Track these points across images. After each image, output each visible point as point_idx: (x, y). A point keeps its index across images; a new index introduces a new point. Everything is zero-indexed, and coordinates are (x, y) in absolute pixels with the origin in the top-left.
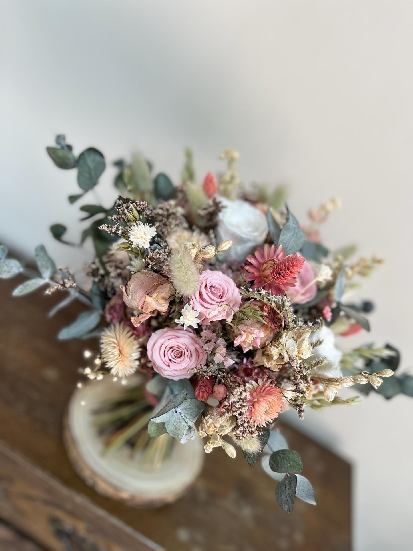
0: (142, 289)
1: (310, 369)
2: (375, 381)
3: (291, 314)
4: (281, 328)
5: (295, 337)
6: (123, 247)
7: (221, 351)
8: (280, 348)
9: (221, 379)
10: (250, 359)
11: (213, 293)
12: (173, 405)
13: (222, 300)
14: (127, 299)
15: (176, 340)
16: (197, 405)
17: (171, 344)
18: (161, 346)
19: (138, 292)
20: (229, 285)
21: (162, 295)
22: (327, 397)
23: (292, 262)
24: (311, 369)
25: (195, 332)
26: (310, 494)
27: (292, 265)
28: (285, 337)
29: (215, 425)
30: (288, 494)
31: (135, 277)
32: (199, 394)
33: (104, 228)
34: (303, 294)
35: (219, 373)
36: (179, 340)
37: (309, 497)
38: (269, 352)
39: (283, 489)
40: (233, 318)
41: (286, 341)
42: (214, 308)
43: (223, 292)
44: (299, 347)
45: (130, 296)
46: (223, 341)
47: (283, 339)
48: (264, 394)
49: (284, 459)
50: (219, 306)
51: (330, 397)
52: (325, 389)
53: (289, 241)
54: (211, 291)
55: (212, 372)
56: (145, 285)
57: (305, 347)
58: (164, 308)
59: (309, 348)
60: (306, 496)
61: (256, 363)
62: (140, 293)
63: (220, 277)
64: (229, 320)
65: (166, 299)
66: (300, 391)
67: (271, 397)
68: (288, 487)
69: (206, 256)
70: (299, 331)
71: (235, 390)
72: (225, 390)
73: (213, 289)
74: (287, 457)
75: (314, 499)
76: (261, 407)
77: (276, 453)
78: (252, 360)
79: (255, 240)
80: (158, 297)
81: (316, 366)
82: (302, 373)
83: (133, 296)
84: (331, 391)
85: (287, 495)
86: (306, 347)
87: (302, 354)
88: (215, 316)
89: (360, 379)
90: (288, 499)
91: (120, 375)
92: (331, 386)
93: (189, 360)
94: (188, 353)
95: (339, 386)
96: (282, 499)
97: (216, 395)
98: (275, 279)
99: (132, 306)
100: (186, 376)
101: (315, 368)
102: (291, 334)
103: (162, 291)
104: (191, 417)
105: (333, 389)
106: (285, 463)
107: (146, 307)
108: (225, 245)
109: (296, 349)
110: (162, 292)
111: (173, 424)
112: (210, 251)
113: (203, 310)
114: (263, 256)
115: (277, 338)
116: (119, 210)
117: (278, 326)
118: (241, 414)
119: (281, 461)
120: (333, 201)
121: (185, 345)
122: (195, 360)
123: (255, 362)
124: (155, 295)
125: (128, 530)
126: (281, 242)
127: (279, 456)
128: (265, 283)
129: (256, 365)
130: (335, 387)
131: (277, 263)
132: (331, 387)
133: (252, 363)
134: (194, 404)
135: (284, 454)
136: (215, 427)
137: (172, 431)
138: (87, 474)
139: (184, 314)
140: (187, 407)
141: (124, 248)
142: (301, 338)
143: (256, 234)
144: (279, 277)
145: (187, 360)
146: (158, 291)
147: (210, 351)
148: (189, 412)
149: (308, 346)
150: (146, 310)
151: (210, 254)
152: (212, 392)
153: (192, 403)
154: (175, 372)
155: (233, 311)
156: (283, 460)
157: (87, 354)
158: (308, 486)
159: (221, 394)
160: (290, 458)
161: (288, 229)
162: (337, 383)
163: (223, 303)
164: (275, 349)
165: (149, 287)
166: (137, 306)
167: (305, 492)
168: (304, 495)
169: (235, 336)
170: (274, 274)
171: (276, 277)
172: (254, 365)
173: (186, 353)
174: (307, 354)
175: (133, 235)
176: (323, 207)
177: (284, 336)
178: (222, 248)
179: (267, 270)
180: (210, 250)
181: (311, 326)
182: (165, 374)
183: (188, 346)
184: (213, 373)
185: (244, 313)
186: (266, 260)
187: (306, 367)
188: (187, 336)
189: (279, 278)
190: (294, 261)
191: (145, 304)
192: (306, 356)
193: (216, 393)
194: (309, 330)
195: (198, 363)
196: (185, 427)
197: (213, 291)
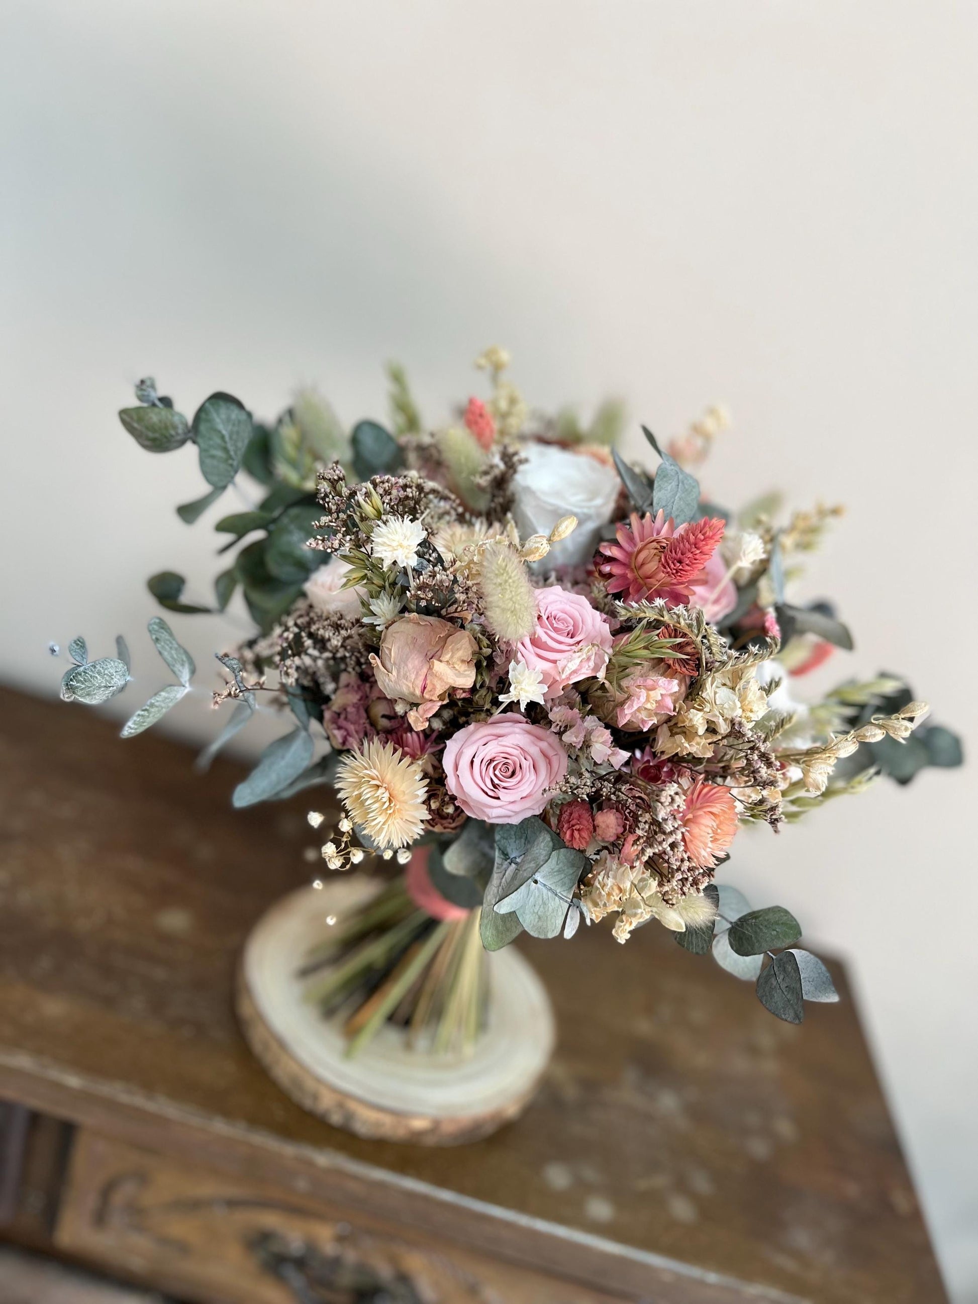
0: (416, 652)
1: (769, 738)
2: (899, 728)
3: (715, 636)
4: (700, 669)
5: (728, 683)
6: (354, 579)
7: (602, 737)
8: (707, 709)
9: (610, 795)
10: (647, 748)
11: (556, 630)
12: (534, 865)
13: (577, 639)
14: (387, 681)
15: (499, 743)
16: (571, 860)
17: (489, 754)
18: (472, 762)
19: (410, 660)
20: (583, 607)
21: (460, 654)
22: (815, 785)
23: (703, 532)
24: (771, 739)
25: (529, 721)
26: (823, 983)
27: (702, 537)
28: (712, 685)
29: (621, 886)
30: (787, 987)
31: (395, 633)
32: (572, 835)
33: (315, 545)
34: (716, 601)
35: (602, 785)
36: (505, 741)
37: (823, 988)
38: (687, 724)
39: (772, 984)
40: (607, 670)
41: (715, 693)
42: (570, 657)
43: (575, 626)
44: (742, 698)
45: (395, 673)
46: (595, 721)
47: (707, 692)
48: (698, 805)
49: (761, 927)
50: (575, 652)
51: (821, 783)
52: (805, 773)
53: (673, 500)
54: (552, 625)
55: (588, 786)
56: (420, 641)
57: (753, 697)
58: (469, 678)
59: (762, 698)
60: (816, 989)
61: (662, 753)
62: (415, 662)
63: (560, 596)
64: (601, 675)
65: (468, 662)
66: (765, 782)
67: (717, 805)
68: (782, 977)
69: (532, 556)
70: (737, 667)
71: (664, 792)
72: (617, 818)
73: (554, 622)
74: (765, 920)
75: (833, 989)
76: (703, 828)
77: (739, 923)
78: (653, 750)
79: (599, 515)
80: (454, 660)
81: (781, 730)
82: (758, 748)
83: (402, 670)
84: (818, 772)
85: (784, 991)
86: (755, 696)
87: (751, 711)
88: (575, 672)
89: (869, 734)
90: (789, 997)
91: (397, 844)
92: (815, 763)
93: (533, 777)
94: (528, 763)
95: (831, 760)
96: (777, 1002)
97: (604, 832)
98: (673, 574)
99: (401, 693)
100: (534, 809)
101: (778, 735)
102: (719, 678)
103: (459, 646)
104: (564, 887)
105: (823, 766)
106: (765, 933)
107: (431, 687)
108: (567, 527)
109: (738, 704)
110: (458, 649)
111: (532, 910)
112: (539, 546)
113: (547, 666)
114: (631, 538)
115: (695, 692)
116: (330, 504)
117: (693, 666)
118: (673, 846)
119: (756, 932)
120: (712, 412)
121: (519, 748)
122: (546, 775)
123: (659, 751)
124: (446, 657)
125: (446, 1195)
126: (658, 504)
127: (748, 924)
128: (649, 591)
129: (664, 757)
130: (825, 763)
131: (665, 545)
132: (818, 764)
133: (654, 755)
134: (565, 861)
135: (756, 918)
136: (620, 890)
137: (534, 926)
138: (326, 1103)
139: (515, 680)
140: (552, 870)
141: (357, 580)
142: (743, 681)
143: (599, 501)
144: (681, 567)
145: (530, 776)
146: (450, 647)
147: (580, 742)
148: (557, 878)
149: (759, 693)
150: (432, 693)
151: (540, 551)
152: (595, 828)
153: (560, 857)
154: (511, 807)
155: (606, 655)
156: (759, 928)
157: (315, 819)
158: (815, 967)
159: (612, 828)
160: (772, 921)
161: (664, 477)
162: (825, 754)
163: (581, 644)
164: (697, 714)
165: (430, 644)
166: (412, 689)
167: (812, 981)
168: (813, 989)
169: (616, 706)
170: (668, 565)
171: (674, 569)
172: (660, 757)
173: (525, 764)
174: (759, 712)
175: (383, 544)
176: (697, 429)
177: (708, 685)
178: (560, 536)
179: (649, 563)
180: (539, 542)
181: (756, 652)
182: (494, 816)
183: (526, 748)
184: (592, 787)
185: (626, 654)
186: (640, 545)
187: (760, 736)
188: (517, 730)
189: (681, 570)
190: (707, 529)
191: (428, 682)
192: (758, 713)
193: (601, 827)
194: (754, 661)
195: (552, 778)
196: (555, 912)
197: (555, 625)
